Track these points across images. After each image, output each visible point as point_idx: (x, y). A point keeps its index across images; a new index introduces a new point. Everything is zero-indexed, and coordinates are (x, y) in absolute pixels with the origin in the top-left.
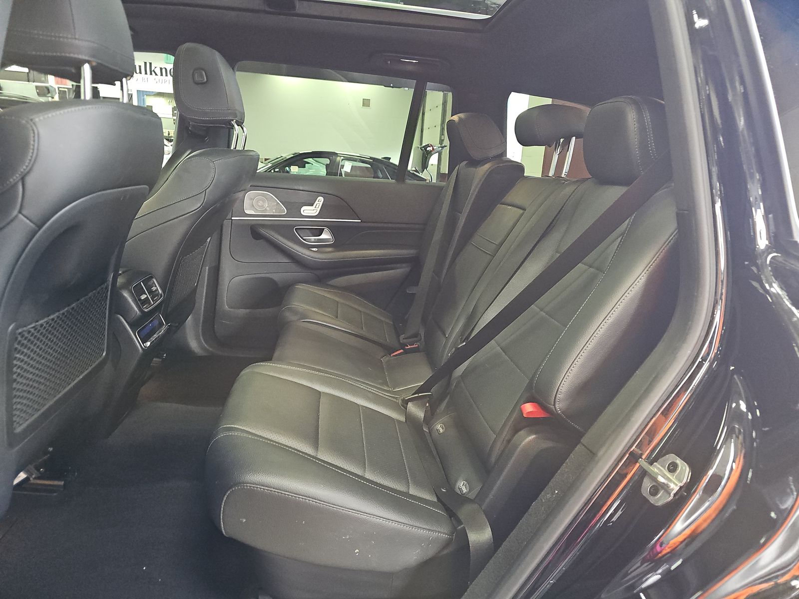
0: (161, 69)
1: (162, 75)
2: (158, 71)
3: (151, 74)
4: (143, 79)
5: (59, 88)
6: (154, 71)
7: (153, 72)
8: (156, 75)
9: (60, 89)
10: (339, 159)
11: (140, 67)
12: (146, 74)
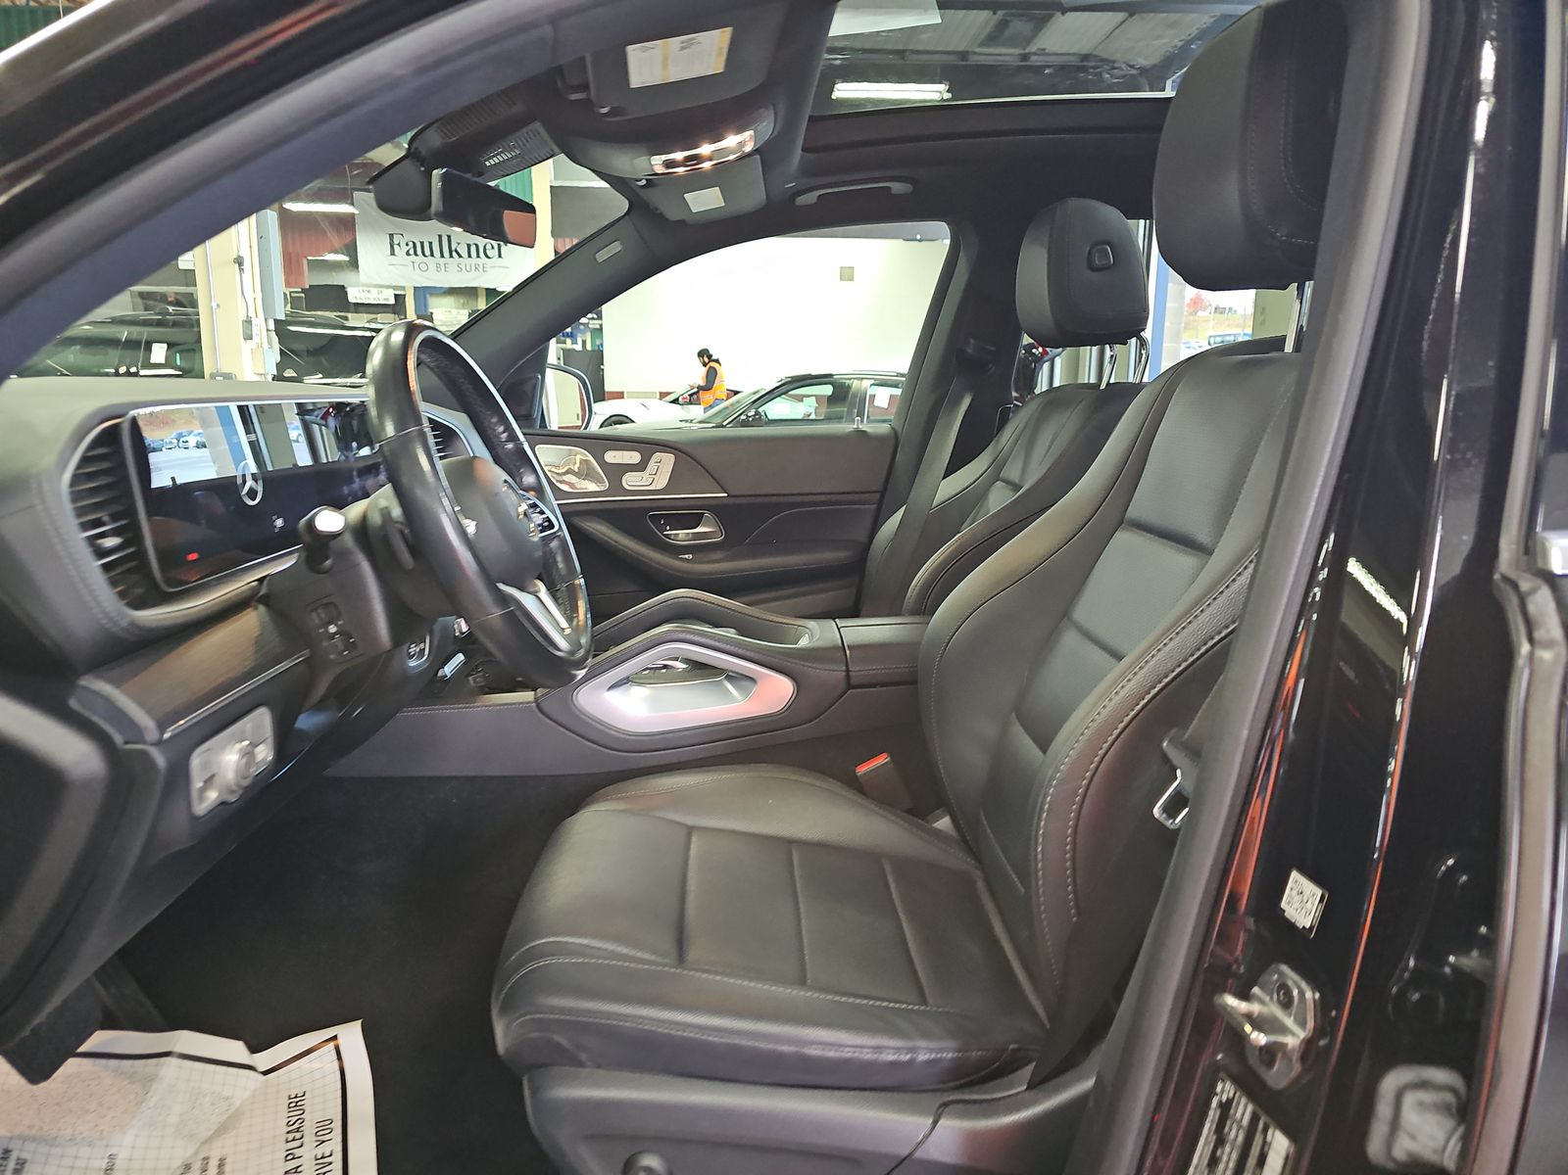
0: (469, 246)
1: (470, 256)
2: (464, 252)
3: (451, 256)
4: (438, 266)
5: (291, 292)
6: (456, 251)
7: (454, 254)
8: (460, 256)
9: (293, 295)
10: (866, 383)
11: (430, 243)
12: (442, 256)
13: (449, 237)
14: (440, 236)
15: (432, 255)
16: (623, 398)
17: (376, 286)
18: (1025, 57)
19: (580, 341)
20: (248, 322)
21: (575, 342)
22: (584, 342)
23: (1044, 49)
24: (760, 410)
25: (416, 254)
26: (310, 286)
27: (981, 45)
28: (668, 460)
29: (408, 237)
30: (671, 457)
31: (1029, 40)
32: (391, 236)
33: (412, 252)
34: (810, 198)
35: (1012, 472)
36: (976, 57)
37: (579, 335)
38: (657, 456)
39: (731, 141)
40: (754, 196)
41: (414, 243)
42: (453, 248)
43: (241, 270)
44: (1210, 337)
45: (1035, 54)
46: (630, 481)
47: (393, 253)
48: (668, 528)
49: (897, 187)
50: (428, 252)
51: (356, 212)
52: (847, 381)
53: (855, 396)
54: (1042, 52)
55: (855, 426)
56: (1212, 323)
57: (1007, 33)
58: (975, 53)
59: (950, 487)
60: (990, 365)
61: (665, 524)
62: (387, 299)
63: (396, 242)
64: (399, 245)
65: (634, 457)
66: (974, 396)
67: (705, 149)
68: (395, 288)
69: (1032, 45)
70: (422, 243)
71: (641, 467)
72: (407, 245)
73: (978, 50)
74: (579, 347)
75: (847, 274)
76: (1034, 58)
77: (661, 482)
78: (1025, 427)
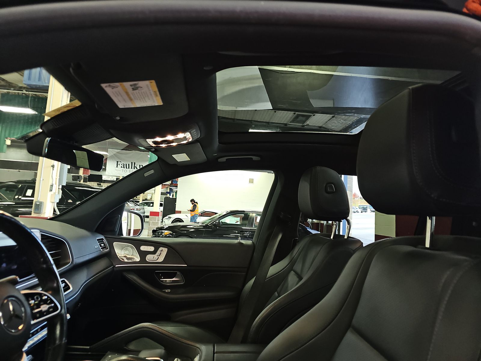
0: (140, 166)
2: (138, 167)
4: (130, 171)
5: (84, 176)
7: (135, 168)
10: (254, 215)
11: (129, 164)
12: (132, 168)
13: (135, 163)
14: (132, 163)
15: (129, 168)
16: (181, 213)
17: (111, 176)
18: (303, 126)
19: (172, 195)
20: (52, 186)
21: (170, 195)
22: (173, 195)
23: (309, 124)
24: (220, 221)
25: (124, 168)
26: (90, 174)
27: (290, 122)
28: (165, 251)
29: (122, 163)
30: (166, 249)
31: (304, 122)
32: (117, 162)
33: (123, 167)
34: (224, 159)
35: (298, 267)
36: (289, 125)
37: (172, 193)
38: (161, 249)
39: (181, 135)
40: (201, 157)
41: (124, 164)
42: (135, 166)
43: (53, 169)
44: (359, 206)
45: (306, 125)
46: (149, 258)
47: (117, 167)
48: (162, 277)
49: (255, 158)
50: (128, 167)
51: (108, 154)
52: (248, 214)
53: (251, 218)
54: (308, 125)
55: (239, 241)
56: (359, 202)
57: (298, 119)
58: (289, 124)
59: (273, 270)
60: (289, 223)
61: (162, 276)
62: (114, 179)
63: (119, 164)
64: (119, 165)
65: (151, 249)
66: (283, 235)
67: (170, 138)
68: (116, 176)
69: (305, 123)
70: (126, 164)
71: (154, 253)
72: (122, 165)
73: (289, 123)
74: (171, 197)
75: (251, 181)
76: (306, 127)
77: (161, 259)
78: (303, 248)
